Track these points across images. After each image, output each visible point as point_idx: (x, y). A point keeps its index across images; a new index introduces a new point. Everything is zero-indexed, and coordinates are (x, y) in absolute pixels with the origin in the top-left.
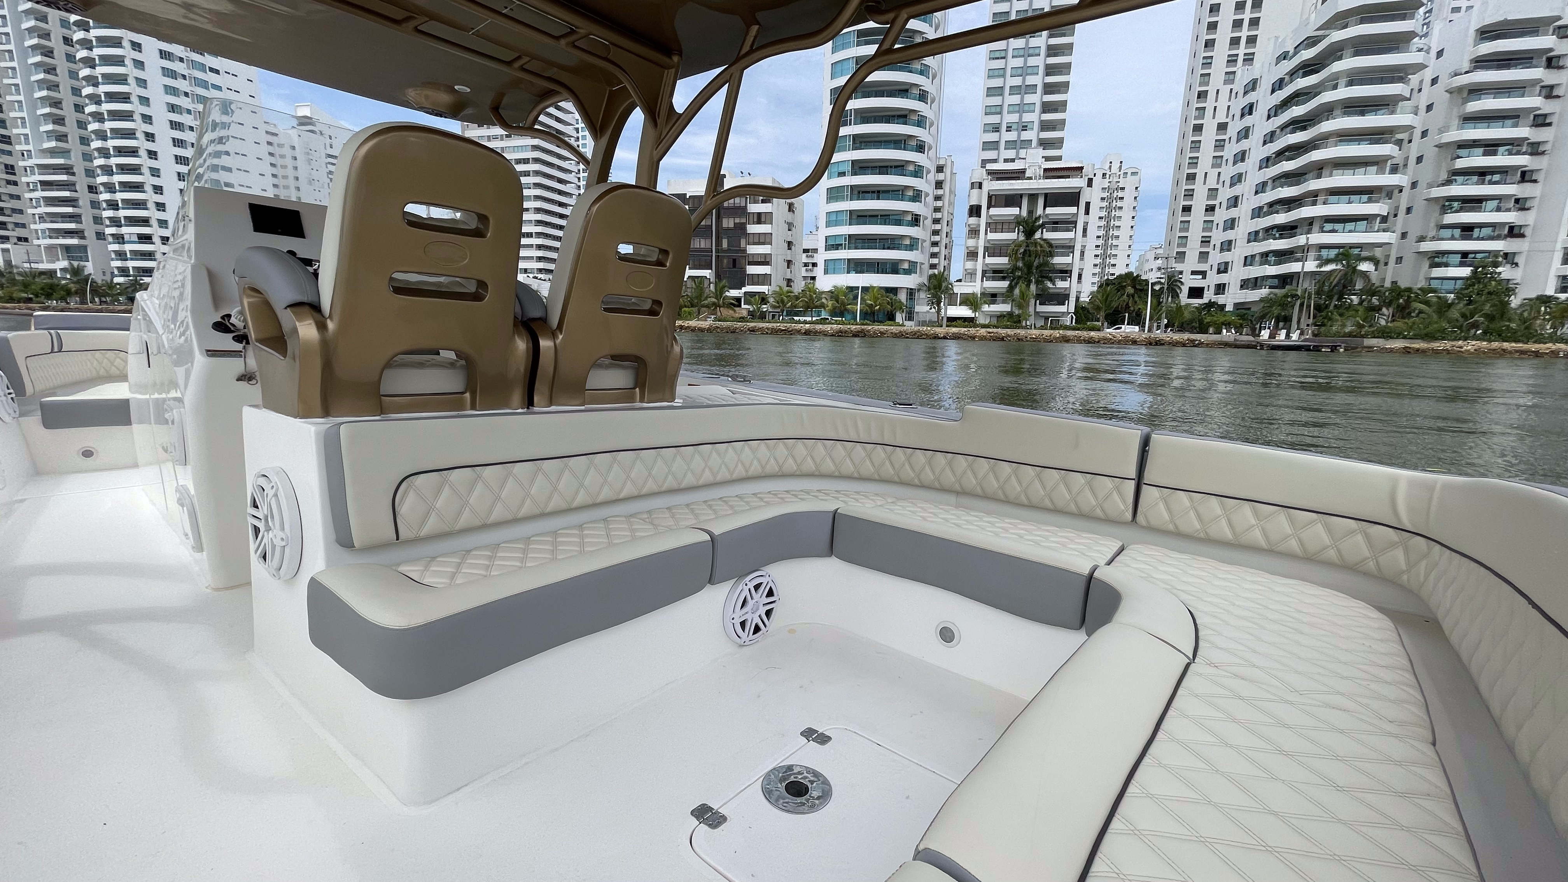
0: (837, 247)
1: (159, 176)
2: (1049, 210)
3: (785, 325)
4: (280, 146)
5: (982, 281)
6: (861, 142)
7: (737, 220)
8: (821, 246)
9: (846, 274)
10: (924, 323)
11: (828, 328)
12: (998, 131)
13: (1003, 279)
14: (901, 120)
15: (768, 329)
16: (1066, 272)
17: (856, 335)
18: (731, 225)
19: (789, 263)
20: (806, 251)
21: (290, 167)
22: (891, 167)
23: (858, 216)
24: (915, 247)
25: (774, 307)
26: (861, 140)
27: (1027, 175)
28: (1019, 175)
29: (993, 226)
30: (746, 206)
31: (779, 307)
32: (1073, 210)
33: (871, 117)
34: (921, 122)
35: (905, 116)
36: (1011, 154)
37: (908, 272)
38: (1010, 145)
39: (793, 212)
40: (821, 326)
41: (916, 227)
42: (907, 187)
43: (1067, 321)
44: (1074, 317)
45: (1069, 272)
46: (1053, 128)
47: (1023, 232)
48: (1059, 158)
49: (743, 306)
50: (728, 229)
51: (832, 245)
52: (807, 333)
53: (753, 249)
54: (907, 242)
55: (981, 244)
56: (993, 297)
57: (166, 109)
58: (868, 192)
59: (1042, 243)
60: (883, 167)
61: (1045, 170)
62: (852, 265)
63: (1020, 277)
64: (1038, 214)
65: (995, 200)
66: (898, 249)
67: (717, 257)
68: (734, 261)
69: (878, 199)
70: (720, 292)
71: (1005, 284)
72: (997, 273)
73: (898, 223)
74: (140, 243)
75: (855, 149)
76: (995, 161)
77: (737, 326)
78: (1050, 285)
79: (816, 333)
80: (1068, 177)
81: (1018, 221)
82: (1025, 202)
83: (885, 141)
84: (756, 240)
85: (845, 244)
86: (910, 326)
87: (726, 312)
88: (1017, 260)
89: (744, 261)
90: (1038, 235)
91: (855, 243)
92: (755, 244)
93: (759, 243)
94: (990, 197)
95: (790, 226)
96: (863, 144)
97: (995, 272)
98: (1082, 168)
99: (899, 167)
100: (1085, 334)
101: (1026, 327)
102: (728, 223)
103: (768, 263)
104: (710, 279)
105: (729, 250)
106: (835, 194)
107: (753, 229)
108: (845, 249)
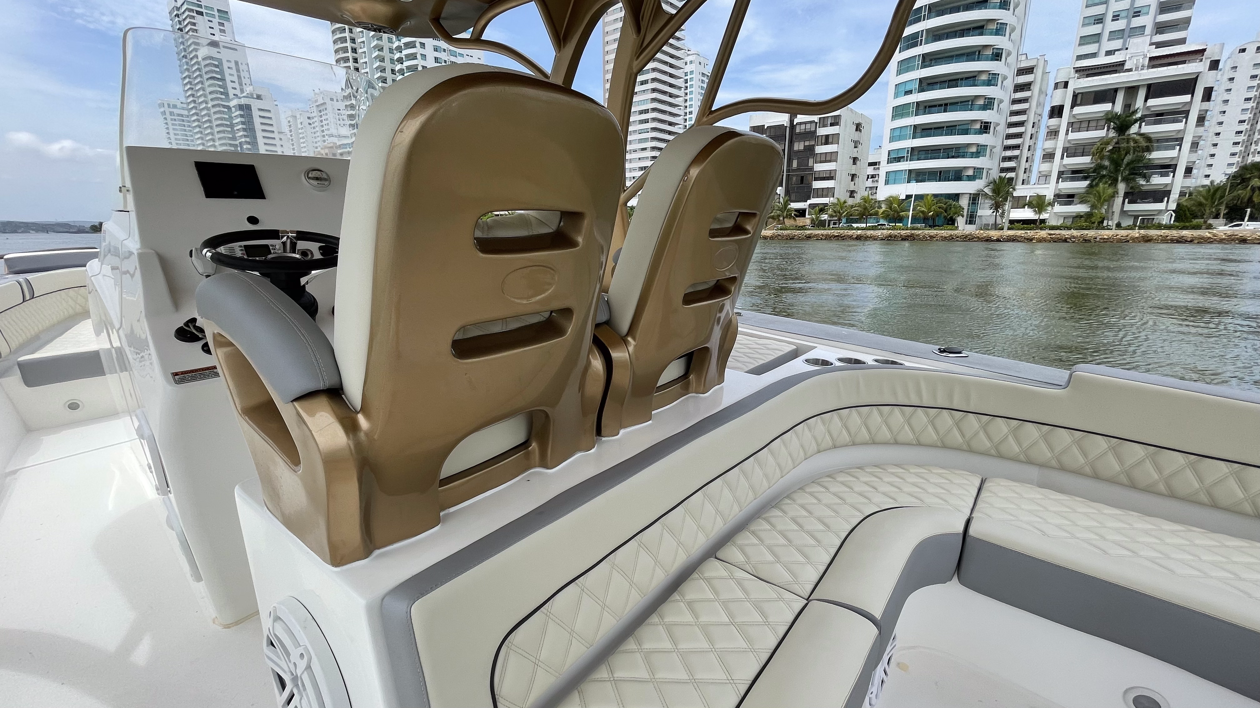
0: (898, 159)
2: (1152, 102)
3: (839, 231)
5: (1057, 182)
6: (931, 60)
7: (807, 143)
8: (884, 158)
9: (906, 184)
10: (986, 227)
11: (878, 233)
12: (1102, 22)
13: (1085, 178)
14: (977, 31)
15: (822, 235)
16: (1168, 166)
17: (905, 239)
18: (802, 148)
19: (853, 177)
20: (871, 164)
22: (962, 79)
23: (923, 129)
24: (982, 153)
25: (831, 216)
26: (931, 58)
27: (1126, 67)
28: (1118, 67)
29: (1075, 126)
30: (815, 131)
31: (836, 216)
32: (1187, 98)
33: (944, 34)
34: (1000, 29)
35: (982, 27)
36: (1117, 44)
37: (971, 178)
38: (1114, 35)
39: (860, 131)
40: (872, 232)
41: (984, 135)
42: (977, 97)
43: (1165, 219)
44: (1174, 215)
45: (1174, 167)
46: (1176, 8)
47: (1113, 128)
48: (1183, 41)
49: (807, 216)
50: (799, 151)
51: (894, 158)
52: (859, 238)
53: (819, 167)
54: (974, 149)
55: (1060, 143)
56: (1069, 198)
58: (935, 106)
59: (1138, 137)
60: (952, 81)
61: (1151, 59)
62: (913, 175)
63: (1104, 176)
64: (1137, 107)
65: (1078, 99)
66: (963, 157)
67: (788, 176)
68: (802, 178)
69: (945, 111)
70: (786, 204)
71: (1085, 183)
72: (1077, 174)
73: (966, 132)
75: (923, 67)
76: (1094, 55)
77: (796, 234)
78: (1142, 182)
79: (867, 238)
80: (1184, 62)
81: (1109, 118)
82: (1120, 98)
83: (957, 55)
84: (823, 159)
85: (908, 156)
86: (970, 229)
87: (788, 222)
88: (1102, 158)
89: (811, 177)
90: (1134, 129)
91: (918, 154)
92: (821, 162)
93: (826, 161)
94: (1075, 96)
95: (856, 144)
96: (933, 62)
97: (1074, 172)
98: (1204, 50)
99: (970, 79)
100: (1186, 233)
101: (1108, 228)
102: (799, 146)
103: (834, 178)
104: (780, 195)
105: (798, 169)
106: (899, 112)
107: (821, 149)
108: (907, 161)
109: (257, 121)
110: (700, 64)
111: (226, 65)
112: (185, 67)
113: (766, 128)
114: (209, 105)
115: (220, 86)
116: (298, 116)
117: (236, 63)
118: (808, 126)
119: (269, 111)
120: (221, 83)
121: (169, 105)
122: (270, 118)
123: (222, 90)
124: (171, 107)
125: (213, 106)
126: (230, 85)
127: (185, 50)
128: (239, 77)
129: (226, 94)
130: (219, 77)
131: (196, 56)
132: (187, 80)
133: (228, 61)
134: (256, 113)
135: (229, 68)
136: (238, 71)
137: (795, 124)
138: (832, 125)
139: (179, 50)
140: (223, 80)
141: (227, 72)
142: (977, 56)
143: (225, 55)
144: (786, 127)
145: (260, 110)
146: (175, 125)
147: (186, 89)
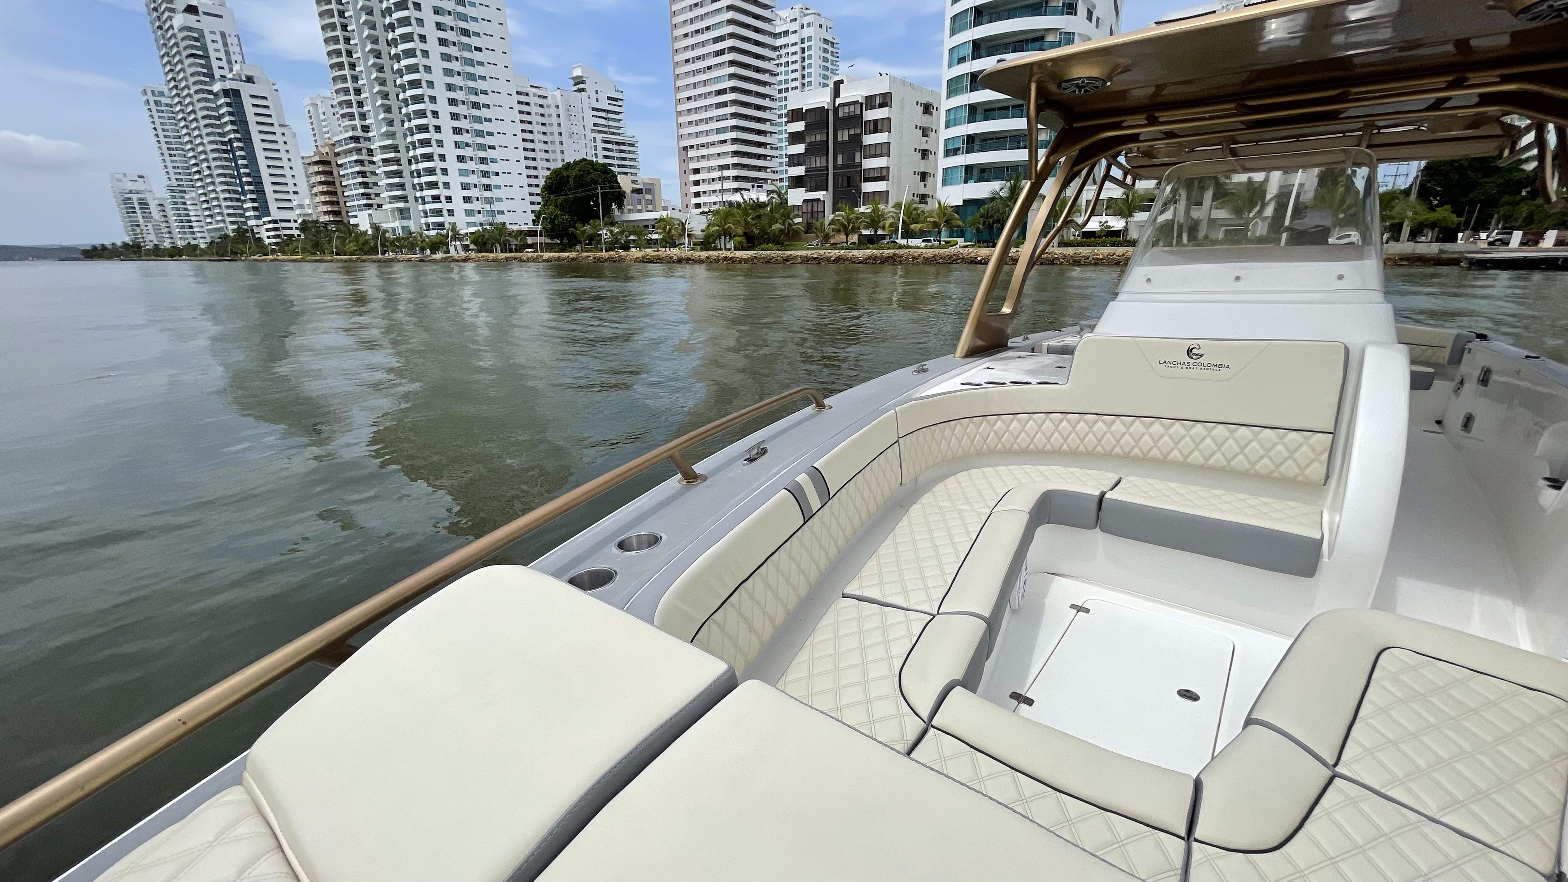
0: (956, 151)
1: (442, 147)
4: (549, 106)
6: (986, 15)
7: (852, 132)
9: (963, 185)
18: (846, 138)
19: (924, 175)
21: (555, 124)
22: (1026, 41)
23: (977, 111)
26: (987, 12)
30: (861, 115)
39: (931, 114)
50: (844, 143)
51: (952, 149)
53: (868, 164)
57: (445, 89)
62: (975, 173)
67: (834, 176)
68: (849, 178)
74: (433, 203)
75: (977, 24)
84: (872, 153)
85: (963, 147)
89: (858, 178)
91: (974, 144)
92: (871, 157)
93: (876, 156)
95: (925, 131)
96: (989, 17)
99: (1038, 40)
102: (844, 136)
103: (886, 178)
104: (824, 201)
105: (843, 166)
106: (954, 87)
107: (870, 139)
108: (963, 153)
109: (250, 111)
110: (821, 26)
111: (208, 38)
112: (162, 42)
113: (804, 111)
114: (192, 92)
115: (202, 66)
116: (319, 104)
117: (223, 35)
118: (852, 108)
119: (265, 98)
120: (203, 62)
121: (153, 92)
122: (267, 107)
123: (205, 71)
124: (157, 94)
125: (196, 92)
126: (215, 64)
127: (159, 18)
128: (227, 53)
129: (211, 76)
130: (200, 53)
131: (171, 27)
132: (166, 59)
133: (212, 33)
134: (247, 102)
135: (213, 41)
136: (225, 44)
137: (837, 106)
138: (881, 106)
139: (153, 18)
140: (206, 57)
141: (211, 47)
142: (1043, 8)
143: (206, 24)
144: (828, 110)
145: (252, 96)
146: (163, 118)
147: (166, 70)
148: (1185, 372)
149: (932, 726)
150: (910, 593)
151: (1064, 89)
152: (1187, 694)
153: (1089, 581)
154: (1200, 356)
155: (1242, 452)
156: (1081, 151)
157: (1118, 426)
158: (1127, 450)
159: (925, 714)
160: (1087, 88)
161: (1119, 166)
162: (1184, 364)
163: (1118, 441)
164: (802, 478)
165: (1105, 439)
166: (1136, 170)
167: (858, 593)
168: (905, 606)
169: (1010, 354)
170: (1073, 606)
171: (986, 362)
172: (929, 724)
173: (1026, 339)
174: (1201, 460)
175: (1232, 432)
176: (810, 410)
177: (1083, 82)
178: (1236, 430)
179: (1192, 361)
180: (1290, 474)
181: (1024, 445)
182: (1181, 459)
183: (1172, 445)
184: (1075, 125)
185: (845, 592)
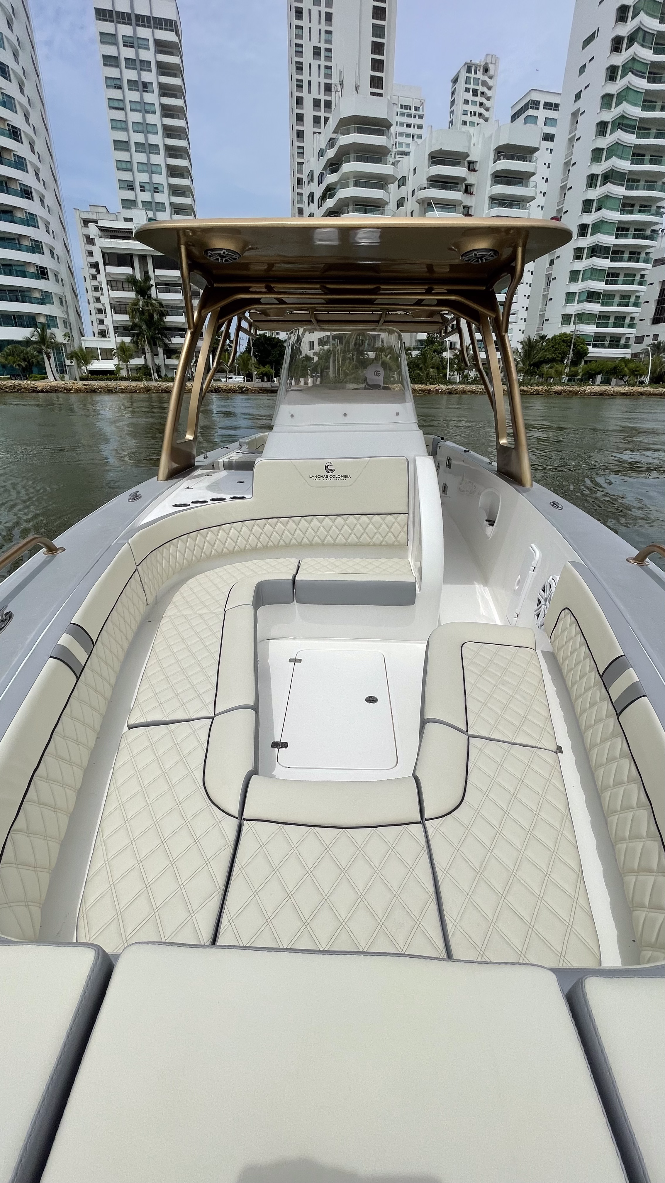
148: (325, 482)
149: (245, 819)
150: (187, 705)
151: (210, 256)
152: (371, 699)
153: (295, 638)
154: (333, 470)
155: (365, 531)
156: (222, 308)
157: (291, 524)
158: (299, 541)
159: (236, 812)
160: (227, 258)
161: (246, 319)
162: (324, 477)
163: (293, 535)
164: (65, 640)
165: (284, 535)
166: (257, 323)
167: (142, 720)
168: (187, 718)
169: (198, 472)
170: (291, 660)
171: (185, 482)
172: (241, 819)
173: (206, 457)
174: (344, 541)
175: (358, 520)
176: (41, 555)
177: (224, 253)
178: (360, 518)
179: (329, 474)
180: (390, 542)
181: (231, 548)
182: (332, 542)
183: (326, 533)
184: (215, 285)
185: (130, 723)
